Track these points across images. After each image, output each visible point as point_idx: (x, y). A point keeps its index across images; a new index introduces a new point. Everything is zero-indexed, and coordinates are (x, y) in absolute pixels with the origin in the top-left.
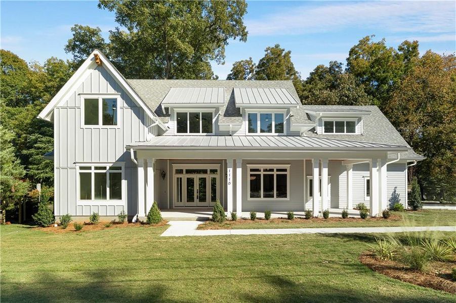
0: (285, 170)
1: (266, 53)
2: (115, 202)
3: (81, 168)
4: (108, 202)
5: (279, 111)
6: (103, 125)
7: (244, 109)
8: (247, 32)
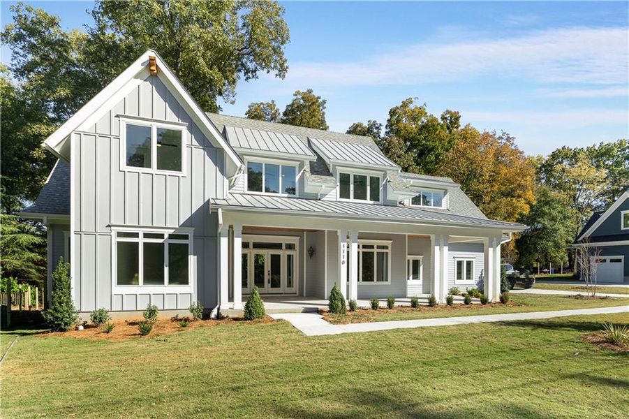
0: (386, 247)
1: (295, 98)
2: (178, 289)
3: (120, 234)
4: (167, 288)
5: (375, 174)
6: (158, 169)
7: (334, 166)
8: (287, 67)
